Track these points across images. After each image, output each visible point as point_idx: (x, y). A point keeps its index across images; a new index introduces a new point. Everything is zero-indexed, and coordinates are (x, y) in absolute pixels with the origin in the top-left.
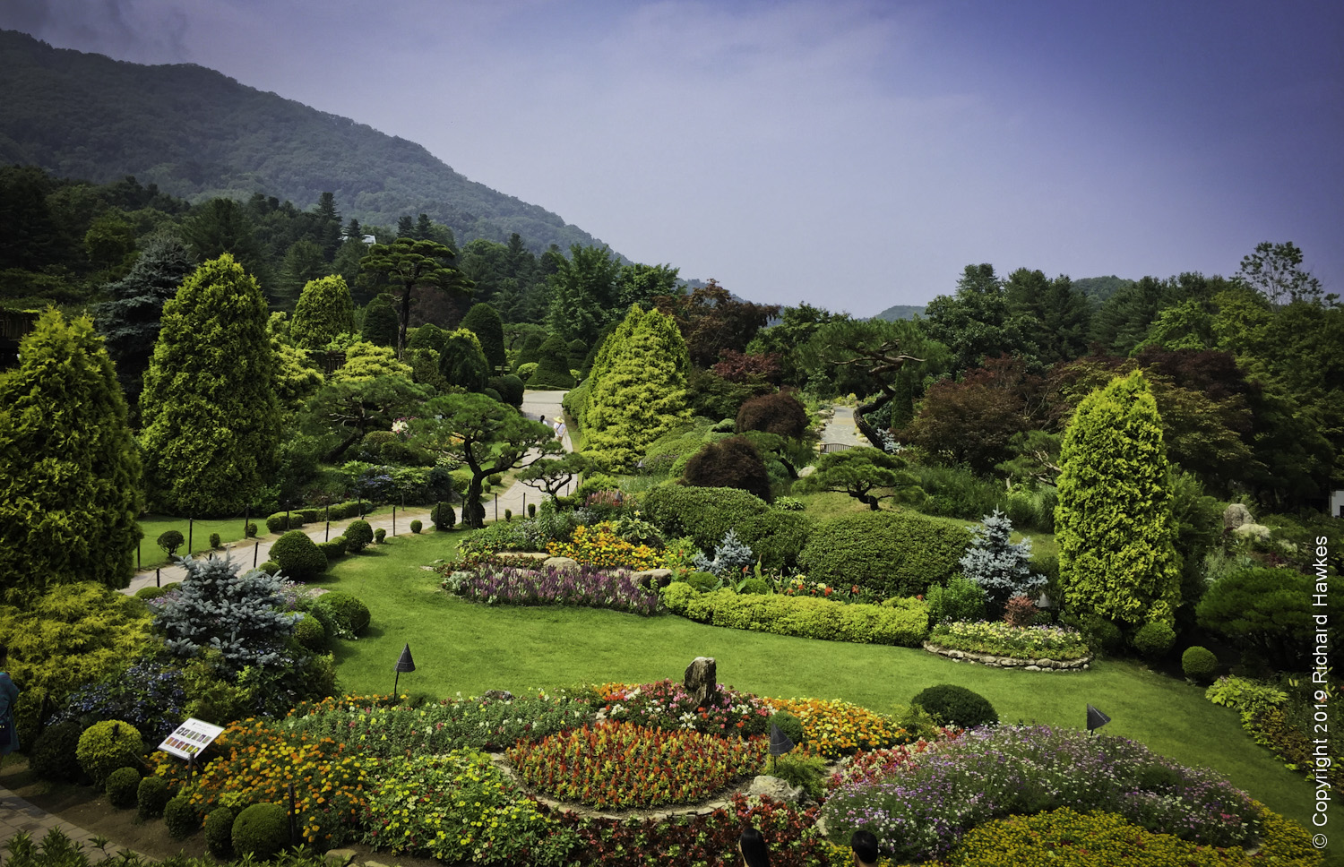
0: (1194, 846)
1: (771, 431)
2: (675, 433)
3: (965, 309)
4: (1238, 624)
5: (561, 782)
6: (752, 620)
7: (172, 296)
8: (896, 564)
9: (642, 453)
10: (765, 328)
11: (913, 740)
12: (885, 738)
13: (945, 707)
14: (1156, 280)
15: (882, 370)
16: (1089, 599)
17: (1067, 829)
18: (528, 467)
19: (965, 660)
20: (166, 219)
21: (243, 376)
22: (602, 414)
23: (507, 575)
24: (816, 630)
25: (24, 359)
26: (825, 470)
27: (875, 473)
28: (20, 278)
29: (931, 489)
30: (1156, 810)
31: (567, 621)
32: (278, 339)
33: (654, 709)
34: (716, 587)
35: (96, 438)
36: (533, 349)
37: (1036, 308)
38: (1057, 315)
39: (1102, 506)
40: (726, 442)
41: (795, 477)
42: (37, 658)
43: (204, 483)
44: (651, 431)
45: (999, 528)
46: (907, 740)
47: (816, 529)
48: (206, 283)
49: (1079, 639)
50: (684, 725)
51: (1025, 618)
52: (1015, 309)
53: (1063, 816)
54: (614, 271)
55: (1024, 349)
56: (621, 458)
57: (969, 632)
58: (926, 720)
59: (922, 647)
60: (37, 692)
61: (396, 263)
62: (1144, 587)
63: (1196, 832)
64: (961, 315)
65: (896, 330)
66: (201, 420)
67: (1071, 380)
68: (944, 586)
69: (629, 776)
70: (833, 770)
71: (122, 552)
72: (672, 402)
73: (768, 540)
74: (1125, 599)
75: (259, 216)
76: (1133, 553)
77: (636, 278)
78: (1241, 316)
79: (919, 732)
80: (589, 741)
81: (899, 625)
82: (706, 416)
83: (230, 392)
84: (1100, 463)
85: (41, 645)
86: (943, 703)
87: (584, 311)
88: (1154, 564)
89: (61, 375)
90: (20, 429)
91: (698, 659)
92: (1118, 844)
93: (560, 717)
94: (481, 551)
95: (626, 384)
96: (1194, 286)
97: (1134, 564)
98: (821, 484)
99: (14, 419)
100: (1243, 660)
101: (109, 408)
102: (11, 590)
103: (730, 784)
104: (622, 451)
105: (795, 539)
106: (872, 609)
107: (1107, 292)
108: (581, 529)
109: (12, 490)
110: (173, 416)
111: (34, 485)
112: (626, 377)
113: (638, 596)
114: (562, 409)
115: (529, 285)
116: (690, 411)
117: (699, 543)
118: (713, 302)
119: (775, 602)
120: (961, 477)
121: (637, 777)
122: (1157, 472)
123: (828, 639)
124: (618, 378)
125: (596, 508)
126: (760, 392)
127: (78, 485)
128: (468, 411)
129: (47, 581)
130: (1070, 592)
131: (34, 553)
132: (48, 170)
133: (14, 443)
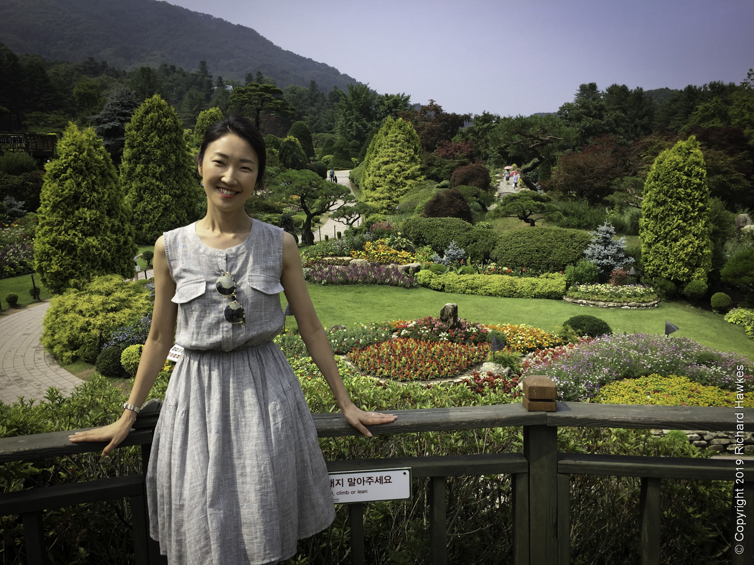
0: (728, 392)
1: (471, 186)
2: (415, 190)
3: (581, 110)
4: (746, 279)
5: (379, 368)
6: (467, 288)
7: (129, 121)
8: (547, 255)
9: (397, 202)
10: (463, 128)
11: (566, 344)
12: (551, 343)
13: (582, 327)
14: (695, 87)
15: (537, 146)
16: (658, 269)
17: (657, 385)
18: (336, 211)
19: (587, 305)
20: (114, 81)
21: (174, 166)
22: (373, 181)
23: (330, 269)
24: (503, 293)
25: (61, 154)
26: (505, 205)
27: (534, 205)
28: (41, 117)
29: (566, 214)
30: (706, 374)
31: (365, 292)
32: (189, 145)
33: (425, 331)
34: (446, 272)
35: (106, 196)
36: (329, 147)
37: (622, 108)
38: (635, 112)
39: (668, 216)
40: (446, 192)
41: (486, 211)
42: (92, 315)
43: (160, 226)
44: (401, 190)
45: (608, 232)
46: (563, 343)
47: (501, 238)
48: (147, 113)
49: (652, 291)
50: (441, 339)
51: (621, 281)
52: (610, 109)
53: (654, 379)
54: (373, 99)
55: (615, 132)
56: (385, 206)
57: (589, 290)
58: (572, 334)
59: (563, 299)
60: (95, 332)
61: (250, 98)
62: (691, 261)
63: (729, 385)
64: (579, 114)
65: (545, 120)
66: (154, 191)
67: (645, 148)
68: (575, 265)
69: (416, 364)
70: (524, 359)
71: (128, 258)
72: (412, 172)
73: (474, 245)
74: (679, 268)
75: (166, 77)
76: (686, 242)
77: (386, 102)
78: (746, 106)
79: (569, 340)
80: (391, 348)
81: (550, 288)
82: (432, 179)
83: (168, 175)
84: (668, 191)
85: (93, 308)
86: (582, 324)
87: (357, 124)
88: (697, 248)
89: (82, 161)
90: (64, 193)
91: (447, 304)
92: (685, 392)
93: (374, 337)
94: (315, 257)
95: (386, 163)
96: (717, 89)
97: (686, 249)
98: (503, 213)
99: (60, 187)
100: (746, 299)
101: (111, 180)
102: (73, 280)
103: (470, 367)
104: (385, 201)
105: (489, 244)
106: (534, 280)
107: (662, 98)
108: (368, 243)
109: (65, 226)
110: (139, 189)
111: (76, 223)
112: (386, 159)
113: (403, 278)
114: (349, 180)
115: (323, 111)
116: (423, 177)
117: (434, 249)
118: (433, 113)
119: (480, 279)
120: (583, 206)
121: (420, 365)
122: (702, 195)
123: (509, 297)
124: (381, 160)
125: (374, 232)
126: (464, 164)
127: (100, 222)
128: (302, 180)
129: (91, 275)
130: (647, 266)
131: (82, 260)
132: (45, 56)
133: (62, 201)
